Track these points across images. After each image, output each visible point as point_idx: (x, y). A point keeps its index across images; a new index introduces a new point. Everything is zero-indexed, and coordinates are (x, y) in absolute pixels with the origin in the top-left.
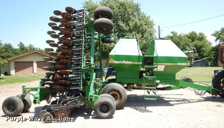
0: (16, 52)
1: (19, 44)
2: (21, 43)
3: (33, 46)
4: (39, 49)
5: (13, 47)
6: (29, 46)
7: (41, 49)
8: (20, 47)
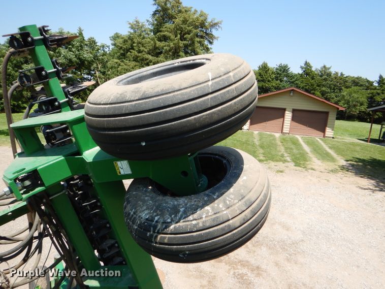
0: (293, 80)
1: (303, 65)
2: (306, 63)
3: (329, 68)
4: (342, 74)
5: (290, 71)
6: (320, 69)
7: (345, 76)
8: (304, 71)
